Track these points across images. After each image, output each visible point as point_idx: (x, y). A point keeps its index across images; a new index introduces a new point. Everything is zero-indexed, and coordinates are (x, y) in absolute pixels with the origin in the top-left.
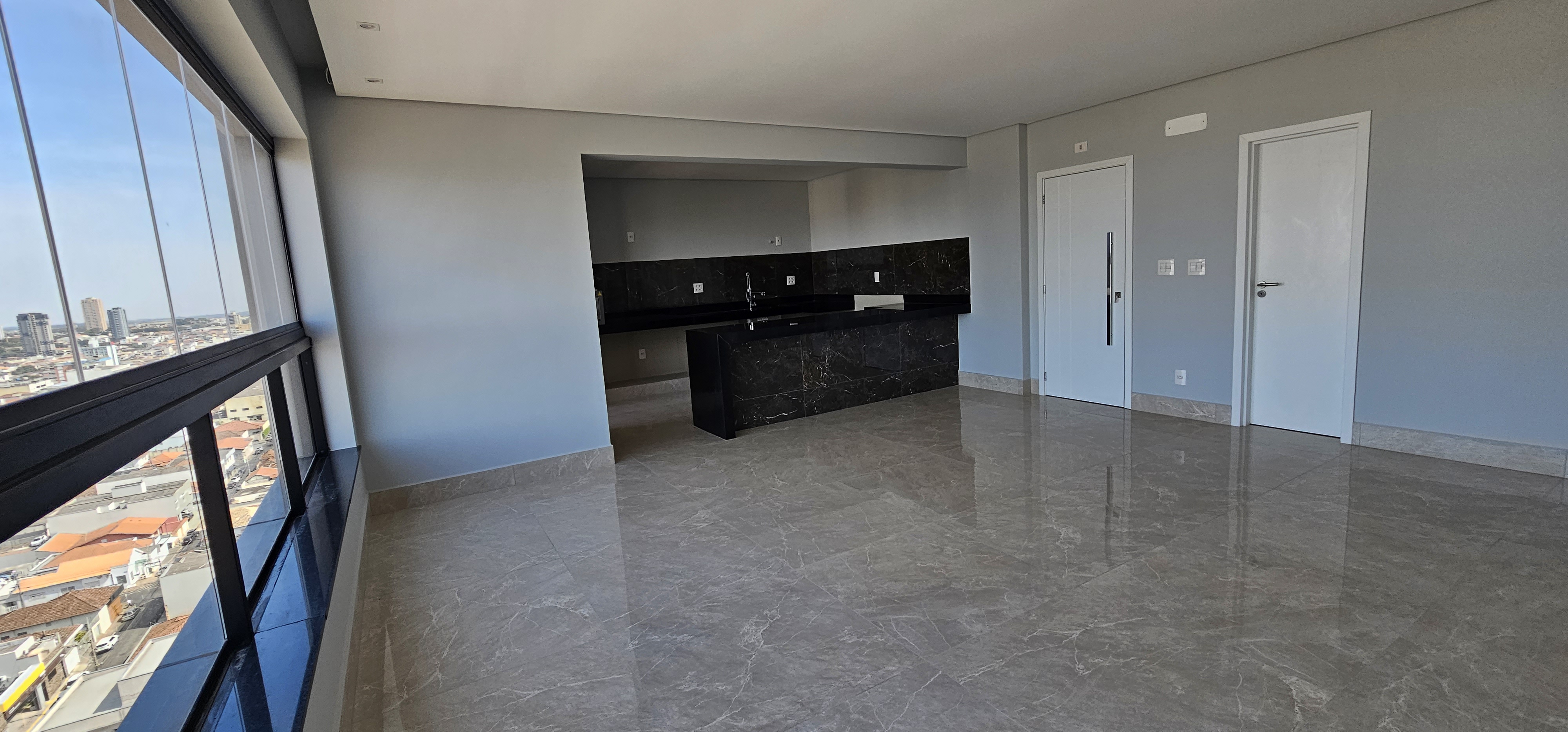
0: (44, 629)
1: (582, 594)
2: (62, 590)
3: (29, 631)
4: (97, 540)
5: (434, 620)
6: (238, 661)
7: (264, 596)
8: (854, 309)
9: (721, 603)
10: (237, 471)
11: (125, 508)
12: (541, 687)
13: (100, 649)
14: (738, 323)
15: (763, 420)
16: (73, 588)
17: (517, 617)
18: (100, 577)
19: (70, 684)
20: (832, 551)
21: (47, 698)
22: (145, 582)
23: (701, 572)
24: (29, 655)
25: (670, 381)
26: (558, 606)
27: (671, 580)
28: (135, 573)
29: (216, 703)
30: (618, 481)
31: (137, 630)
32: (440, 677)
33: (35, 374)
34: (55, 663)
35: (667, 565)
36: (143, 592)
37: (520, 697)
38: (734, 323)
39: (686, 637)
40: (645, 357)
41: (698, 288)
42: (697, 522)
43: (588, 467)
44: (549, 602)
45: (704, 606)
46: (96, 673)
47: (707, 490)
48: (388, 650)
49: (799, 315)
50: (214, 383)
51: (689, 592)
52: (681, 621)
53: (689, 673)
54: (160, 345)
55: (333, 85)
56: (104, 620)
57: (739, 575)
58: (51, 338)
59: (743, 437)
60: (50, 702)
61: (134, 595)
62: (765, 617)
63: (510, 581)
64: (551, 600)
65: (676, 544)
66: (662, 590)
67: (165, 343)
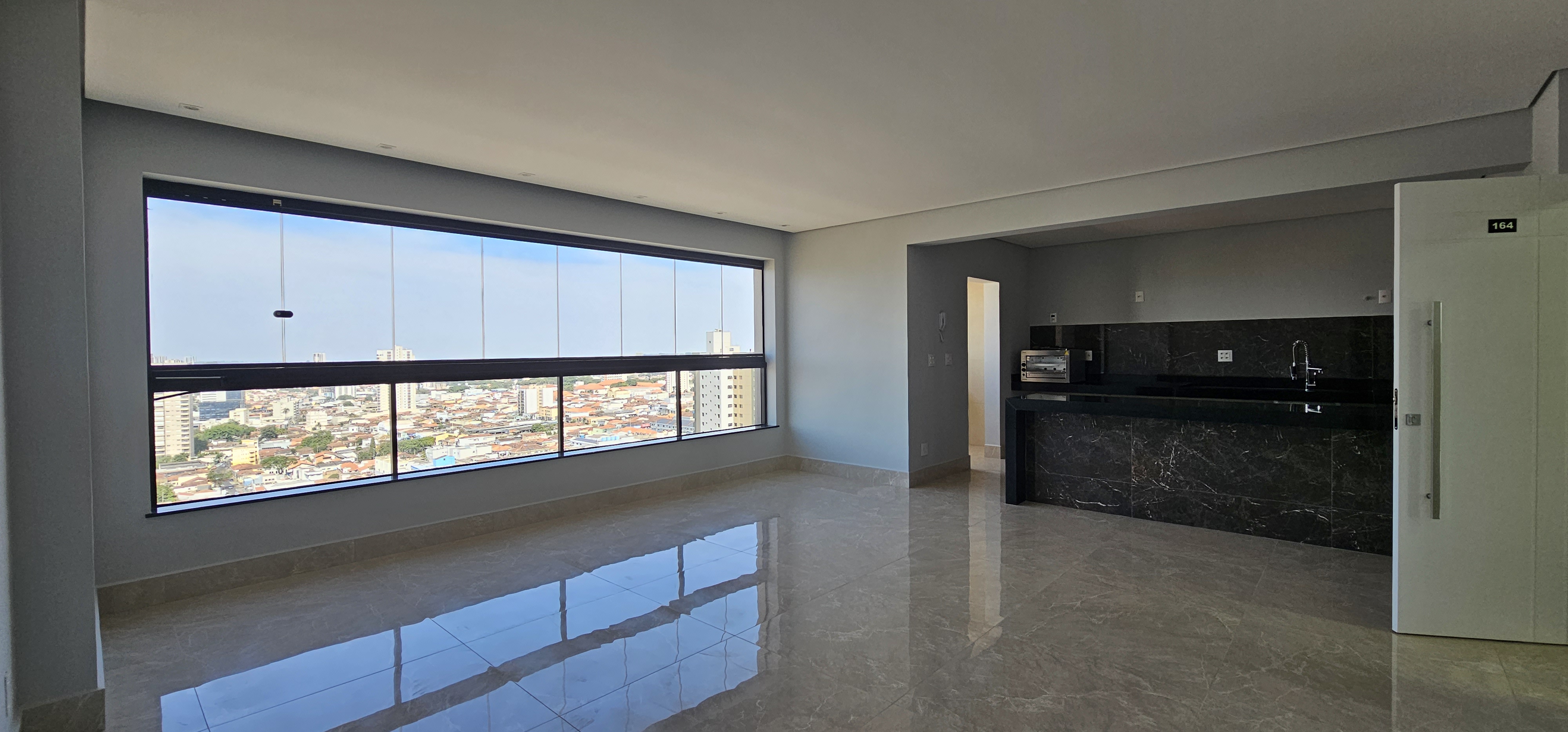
15: (1072, 502)
41: (1225, 356)
43: (891, 483)
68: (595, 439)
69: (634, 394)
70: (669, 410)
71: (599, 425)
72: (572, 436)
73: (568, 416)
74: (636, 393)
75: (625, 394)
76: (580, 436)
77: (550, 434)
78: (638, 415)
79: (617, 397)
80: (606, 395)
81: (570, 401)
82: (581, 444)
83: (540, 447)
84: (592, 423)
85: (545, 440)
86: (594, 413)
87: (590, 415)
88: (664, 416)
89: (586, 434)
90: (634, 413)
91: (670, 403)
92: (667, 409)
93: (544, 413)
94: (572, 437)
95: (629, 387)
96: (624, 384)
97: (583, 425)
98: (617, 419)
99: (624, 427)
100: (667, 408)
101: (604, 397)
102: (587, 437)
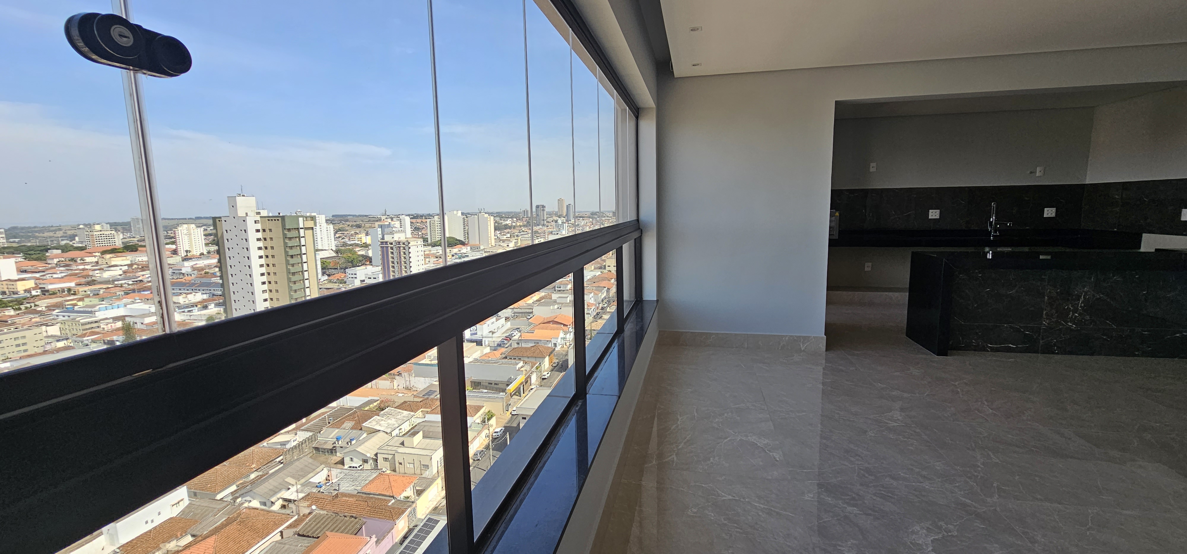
0: (526, 359)
1: (778, 442)
2: (535, 343)
3: (522, 359)
4: (549, 322)
5: (679, 422)
6: (577, 406)
7: (595, 375)
8: (1140, 248)
9: (896, 497)
10: (606, 300)
11: (561, 309)
12: (734, 495)
13: (543, 377)
14: (973, 250)
15: (984, 347)
16: (538, 343)
17: (729, 440)
18: (548, 341)
19: (531, 389)
20: (1039, 497)
21: (524, 393)
22: (563, 349)
23: (882, 463)
24: (521, 370)
25: (891, 294)
26: (759, 444)
27: (852, 459)
28: (560, 344)
29: (565, 424)
30: (826, 365)
31: (557, 373)
32: (675, 459)
33: (538, 235)
34: (528, 378)
35: (852, 446)
36: (562, 354)
37: (719, 496)
38: (971, 250)
39: (855, 510)
40: (870, 269)
41: (934, 214)
42: (889, 419)
43: (803, 349)
44: (753, 439)
45: (878, 492)
46: (541, 388)
47: (906, 395)
48: (655, 429)
49: (1051, 249)
50: (588, 251)
51: (867, 475)
52: (854, 495)
53: (852, 541)
54: (584, 225)
55: (673, 71)
56: (546, 363)
57: (922, 480)
58: (546, 218)
59: (956, 357)
60: (524, 395)
61: (558, 355)
62: (940, 528)
63: (730, 414)
64: (754, 437)
65: (865, 432)
66: (843, 464)
67: (586, 225)
68: (90, 310)
69: (135, 260)
70: (183, 274)
71: (91, 295)
72: (54, 308)
73: (44, 288)
74: (137, 259)
75: (122, 260)
76: (67, 308)
77: (20, 309)
78: (145, 280)
79: (113, 263)
80: (97, 262)
81: (44, 272)
82: (69, 317)
83: (6, 324)
84: (80, 293)
85: (11, 316)
86: (82, 282)
87: (77, 285)
88: (179, 280)
89: (76, 305)
90: (140, 279)
91: (184, 267)
92: (181, 273)
93: (5, 287)
94: (54, 310)
95: (127, 253)
96: (121, 251)
97: (68, 296)
98: (116, 286)
99: (127, 294)
100: (181, 271)
101: (93, 265)
102: (76, 308)
